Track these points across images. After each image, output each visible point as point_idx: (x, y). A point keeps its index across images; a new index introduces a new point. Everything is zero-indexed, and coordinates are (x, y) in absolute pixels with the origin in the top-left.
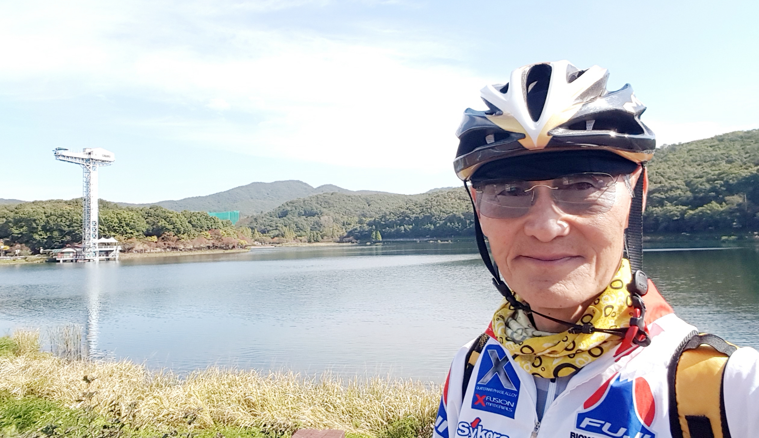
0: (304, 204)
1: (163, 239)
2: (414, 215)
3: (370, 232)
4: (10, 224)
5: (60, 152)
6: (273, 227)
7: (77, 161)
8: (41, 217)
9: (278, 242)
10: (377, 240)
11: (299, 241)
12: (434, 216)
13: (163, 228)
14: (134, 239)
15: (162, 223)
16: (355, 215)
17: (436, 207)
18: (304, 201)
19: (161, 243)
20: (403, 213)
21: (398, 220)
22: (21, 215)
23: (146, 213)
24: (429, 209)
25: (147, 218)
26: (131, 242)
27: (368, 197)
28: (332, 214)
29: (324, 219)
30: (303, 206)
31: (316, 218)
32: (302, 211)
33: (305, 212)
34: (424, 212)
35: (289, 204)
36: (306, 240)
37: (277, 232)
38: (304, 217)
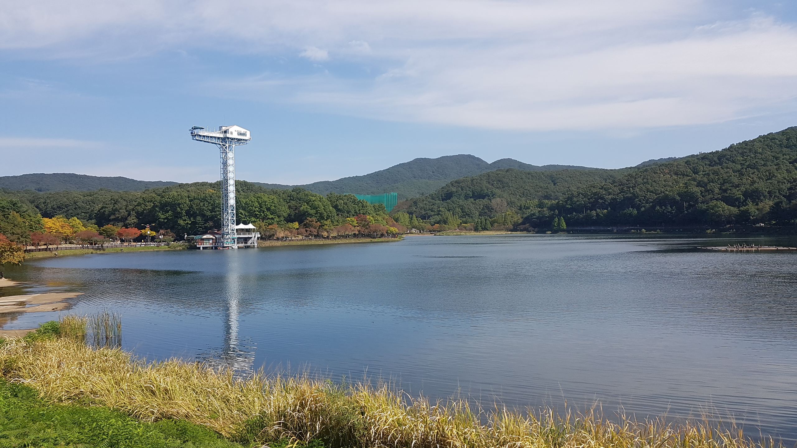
0: (472, 184)
1: (305, 225)
2: (610, 197)
3: (552, 218)
4: (157, 209)
5: (196, 131)
6: (434, 211)
7: (214, 141)
8: (185, 201)
9: (438, 230)
10: (560, 228)
11: (464, 229)
12: (637, 197)
13: (305, 213)
14: (275, 226)
15: (305, 207)
16: (536, 197)
17: (642, 186)
18: (472, 181)
19: (303, 230)
20: (595, 194)
21: (589, 203)
22: (166, 199)
23: (289, 196)
24: (631, 189)
25: (289, 202)
26: (272, 229)
27: (554, 174)
28: (505, 195)
29: (495, 202)
30: (471, 186)
31: (486, 201)
32: (469, 192)
33: (473, 193)
34: (624, 192)
35: (454, 184)
36: (472, 228)
37: (438, 218)
38: (472, 199)
